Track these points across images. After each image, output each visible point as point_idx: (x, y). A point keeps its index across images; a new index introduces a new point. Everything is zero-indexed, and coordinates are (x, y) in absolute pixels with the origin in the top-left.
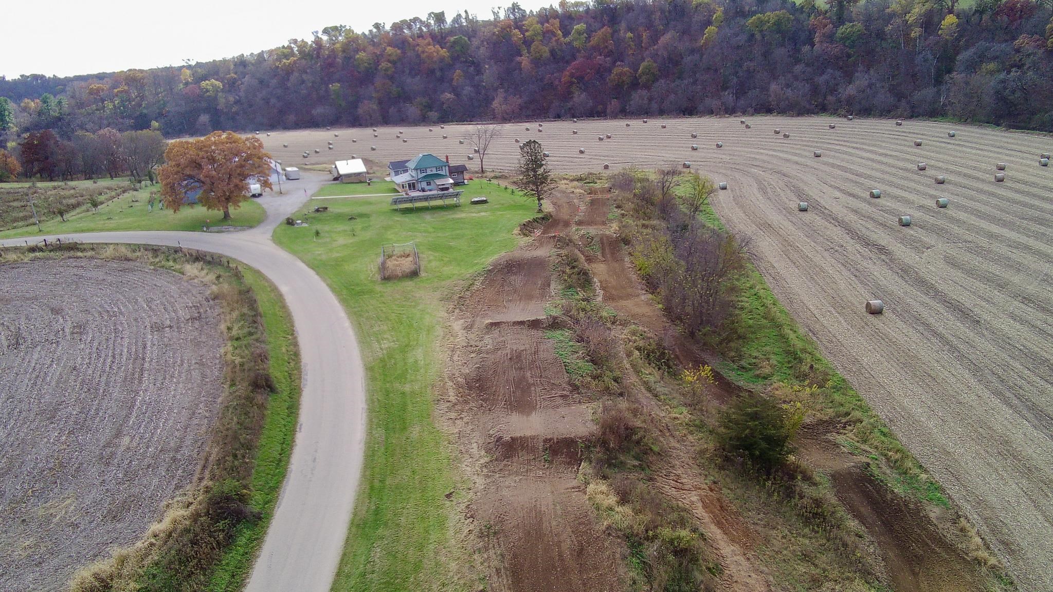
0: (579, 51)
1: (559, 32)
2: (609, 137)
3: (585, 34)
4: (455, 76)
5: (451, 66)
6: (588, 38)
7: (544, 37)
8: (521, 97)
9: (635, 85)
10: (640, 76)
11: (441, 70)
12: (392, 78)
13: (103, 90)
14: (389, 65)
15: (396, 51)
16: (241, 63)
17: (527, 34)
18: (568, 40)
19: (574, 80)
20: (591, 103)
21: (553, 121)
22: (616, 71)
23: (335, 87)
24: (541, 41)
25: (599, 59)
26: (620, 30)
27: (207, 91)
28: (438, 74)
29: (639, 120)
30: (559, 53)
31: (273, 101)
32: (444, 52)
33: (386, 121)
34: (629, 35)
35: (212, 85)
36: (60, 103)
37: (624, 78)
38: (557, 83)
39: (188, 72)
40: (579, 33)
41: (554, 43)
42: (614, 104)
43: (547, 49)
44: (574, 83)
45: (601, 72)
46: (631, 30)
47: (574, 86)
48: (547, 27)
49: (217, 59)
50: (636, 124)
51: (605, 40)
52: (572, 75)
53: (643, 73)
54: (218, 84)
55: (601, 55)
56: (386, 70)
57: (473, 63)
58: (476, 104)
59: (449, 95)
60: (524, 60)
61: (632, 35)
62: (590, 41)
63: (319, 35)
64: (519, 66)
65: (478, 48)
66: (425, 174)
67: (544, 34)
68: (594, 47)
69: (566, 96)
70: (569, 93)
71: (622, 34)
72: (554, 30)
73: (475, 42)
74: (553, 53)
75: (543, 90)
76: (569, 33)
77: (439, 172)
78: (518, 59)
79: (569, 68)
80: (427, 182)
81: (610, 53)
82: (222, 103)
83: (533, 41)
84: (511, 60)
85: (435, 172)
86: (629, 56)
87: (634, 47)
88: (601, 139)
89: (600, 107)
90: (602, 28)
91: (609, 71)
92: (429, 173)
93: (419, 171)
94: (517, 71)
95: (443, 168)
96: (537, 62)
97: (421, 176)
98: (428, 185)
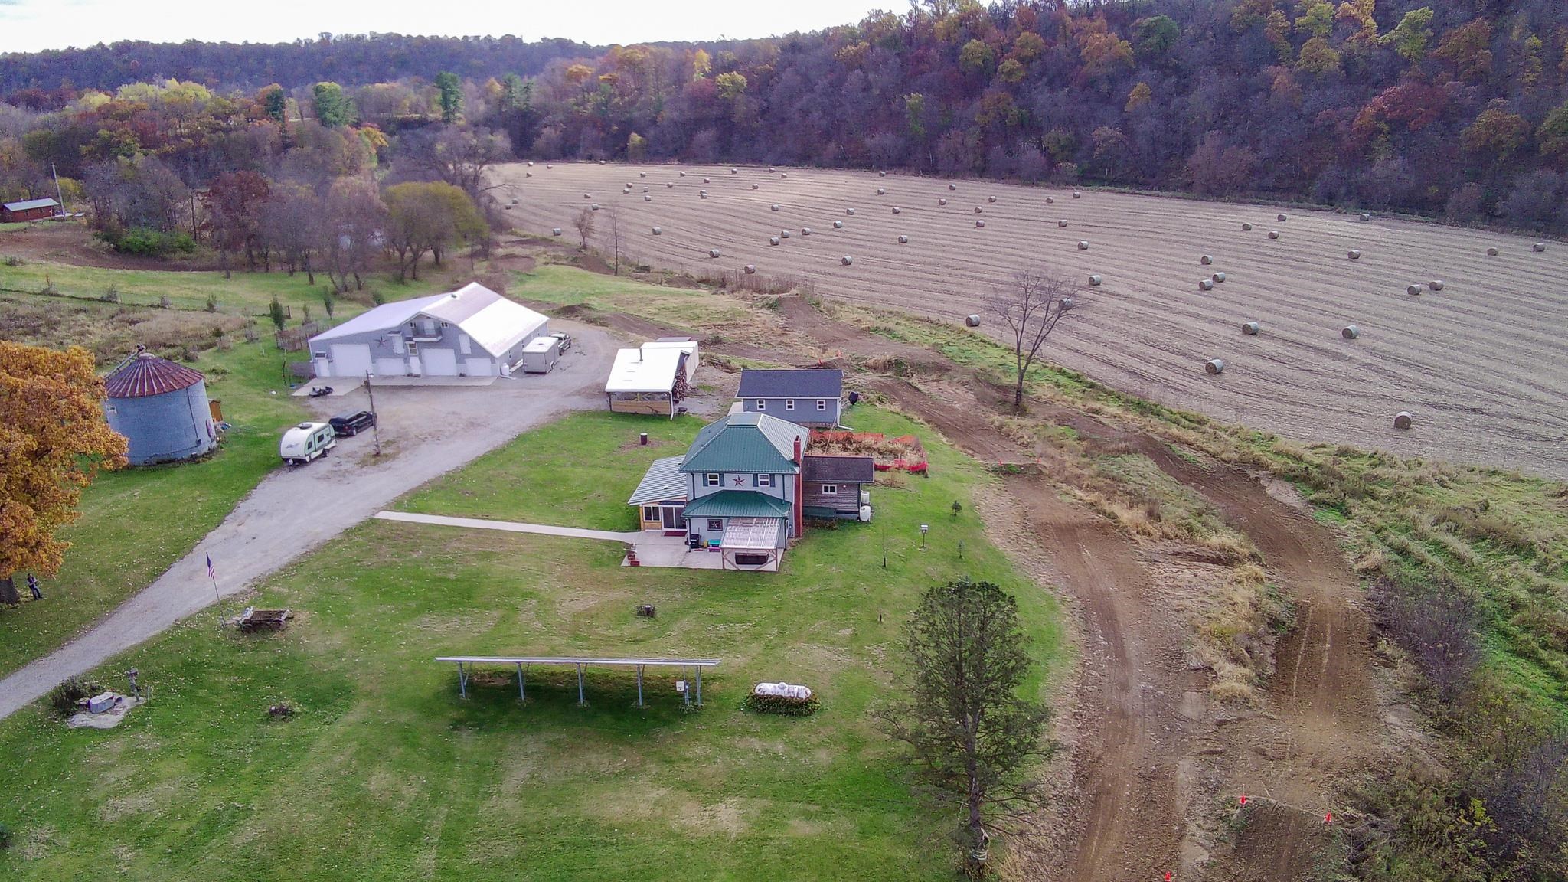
0: (1407, 63)
1: (1371, 21)
2: (1435, 288)
3: (1428, 30)
4: (1134, 94)
5: (1129, 74)
6: (1434, 41)
7: (1335, 29)
8: (1255, 151)
9: (1527, 152)
10: (1545, 137)
11: (1111, 80)
12: (1015, 90)
13: (586, 75)
14: (1018, 64)
15: (1036, 39)
16: (794, 46)
17: (1299, 21)
18: (1386, 38)
19: (1382, 125)
20: (1411, 182)
21: (1314, 210)
22: (1485, 118)
23: (914, 99)
24: (1327, 36)
25: (1452, 87)
26: (1512, 28)
27: (725, 89)
28: (1105, 87)
29: (1523, 241)
30: (1362, 64)
31: (816, 115)
32: (1123, 47)
33: (983, 171)
34: (1535, 41)
35: (733, 82)
36: (527, 89)
37: (1505, 137)
38: (1341, 127)
39: (705, 56)
40: (1415, 27)
41: (1355, 45)
42: (1470, 193)
43: (1335, 55)
44: (1381, 131)
45: (1449, 117)
46: (1536, 29)
47: (1381, 138)
48: (1345, 10)
49: (753, 38)
50: (1514, 247)
51: (1473, 46)
52: (1380, 115)
53: (1553, 131)
54: (740, 78)
55: (1456, 78)
56: (1010, 74)
57: (1176, 70)
58: (1163, 151)
59: (1110, 131)
60: (1281, 77)
61: (1539, 42)
62: (1436, 46)
63: (920, 6)
64: (1267, 88)
65: (1195, 41)
66: (717, 488)
67: (1336, 23)
68: (1443, 60)
69: (1360, 155)
70: (1367, 150)
71: (1514, 36)
72: (1361, 16)
73: (1190, 30)
74: (1348, 63)
75: (1309, 138)
76: (1393, 26)
77: (761, 489)
78: (1269, 70)
79: (1377, 99)
80: (710, 522)
81: (1478, 78)
82: (742, 109)
83: (1308, 35)
84: (1254, 70)
85: (747, 485)
86: (1523, 85)
87: (1539, 69)
88: (1414, 293)
89: (1433, 190)
90: (1472, 19)
91: (1471, 114)
92: (730, 484)
93: (699, 478)
94: (1261, 95)
95: (778, 479)
96: (1308, 79)
97: (703, 491)
98: (711, 527)
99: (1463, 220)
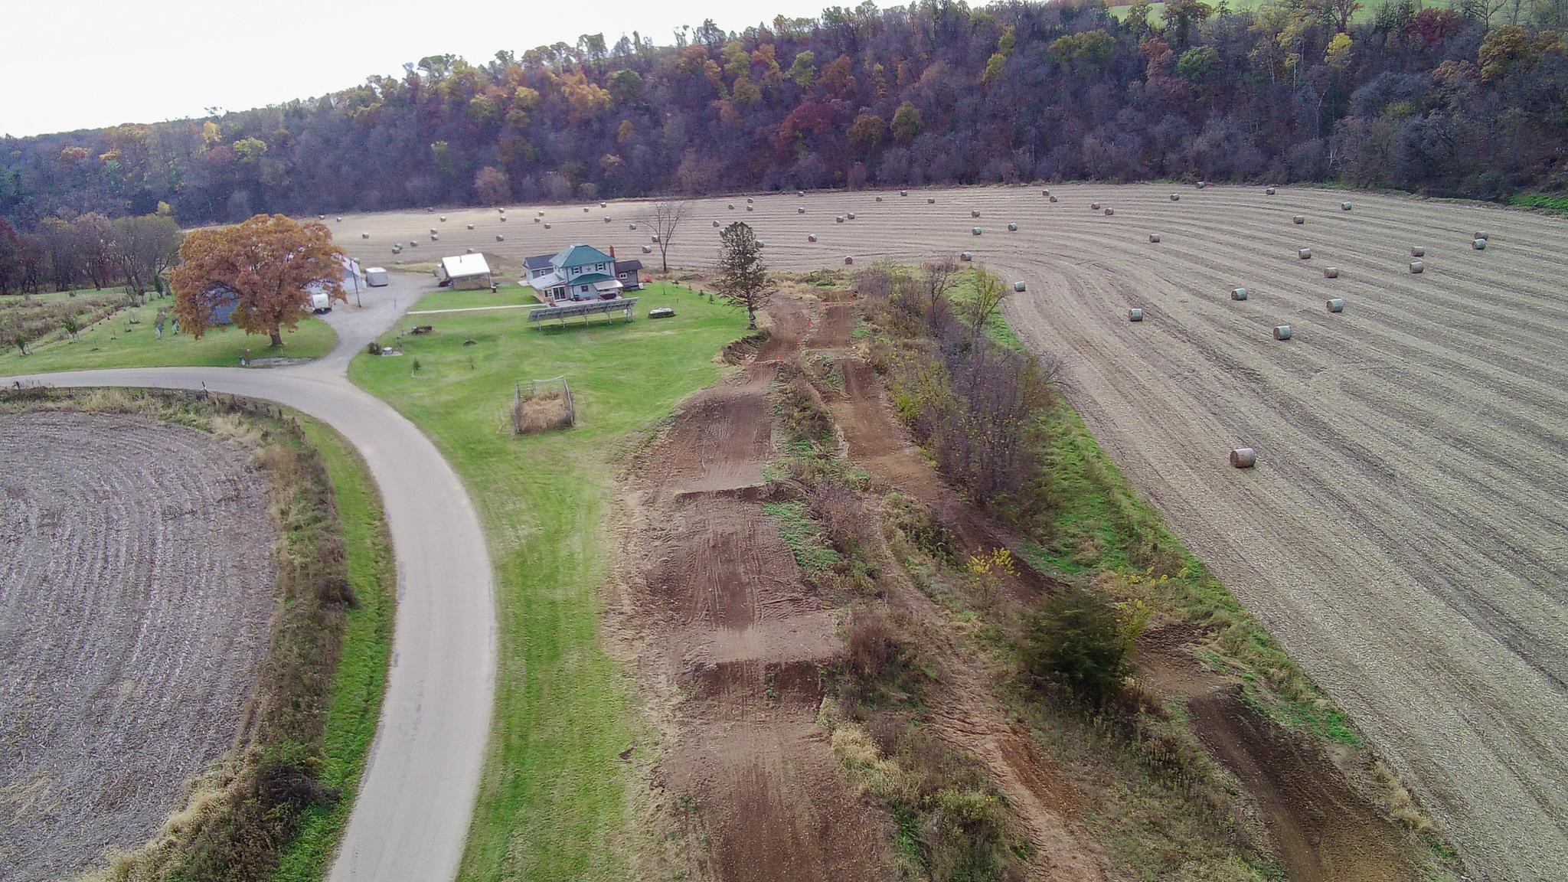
0: (804, 91)
1: (775, 63)
2: (851, 218)
3: (813, 66)
4: (621, 129)
5: (614, 115)
6: (818, 72)
7: (752, 70)
8: (720, 160)
9: (888, 140)
10: (895, 128)
11: (600, 120)
12: (525, 133)
13: (83, 156)
14: (522, 113)
15: (531, 93)
16: (295, 112)
17: (727, 66)
18: (787, 74)
19: (798, 133)
20: (823, 168)
21: (768, 195)
22: (860, 120)
23: (439, 146)
24: (748, 76)
25: (835, 102)
26: (864, 60)
27: (244, 155)
28: (596, 126)
29: (895, 192)
30: (776, 94)
31: (345, 169)
32: (603, 94)
33: (518, 197)
34: (878, 67)
35: (251, 146)
36: (17, 176)
37: (873, 131)
38: (773, 138)
39: (214, 127)
40: (804, 65)
41: (768, 80)
42: (858, 170)
43: (757, 89)
44: (798, 139)
45: (838, 122)
46: (879, 59)
47: (799, 143)
48: (756, 56)
49: (259, 108)
50: (891, 197)
51: (842, 75)
52: (795, 127)
53: (900, 123)
54: (260, 144)
55: (837, 97)
56: (517, 121)
57: (648, 109)
58: (654, 170)
59: (612, 158)
60: (724, 106)
61: (881, 67)
62: (820, 77)
63: (415, 70)
64: (716, 114)
65: (655, 87)
66: (579, 275)
67: (752, 66)
68: (825, 86)
69: (787, 157)
70: (791, 153)
71: (866, 65)
72: (767, 60)
73: (650, 78)
74: (766, 93)
75: (752, 148)
76: (790, 65)
77: (599, 272)
78: (715, 103)
79: (790, 116)
80: (583, 287)
81: (850, 94)
82: (266, 172)
83: (736, 76)
84: (705, 106)
85: (593, 271)
86: (878, 98)
87: (885, 85)
88: (840, 221)
89: (838, 174)
90: (838, 56)
91: (850, 120)
92: (585, 272)
93: (570, 270)
94: (714, 122)
95: (607, 265)
96: (743, 107)
97: (573, 277)
98: (583, 290)
99: (859, 187)
